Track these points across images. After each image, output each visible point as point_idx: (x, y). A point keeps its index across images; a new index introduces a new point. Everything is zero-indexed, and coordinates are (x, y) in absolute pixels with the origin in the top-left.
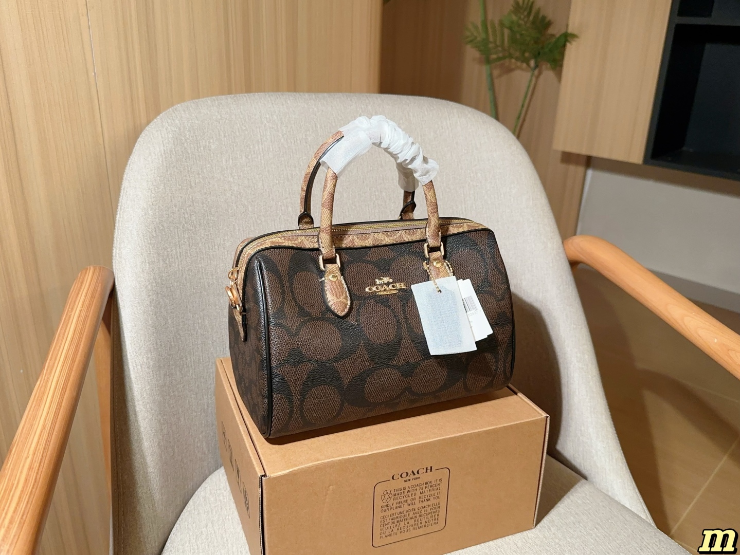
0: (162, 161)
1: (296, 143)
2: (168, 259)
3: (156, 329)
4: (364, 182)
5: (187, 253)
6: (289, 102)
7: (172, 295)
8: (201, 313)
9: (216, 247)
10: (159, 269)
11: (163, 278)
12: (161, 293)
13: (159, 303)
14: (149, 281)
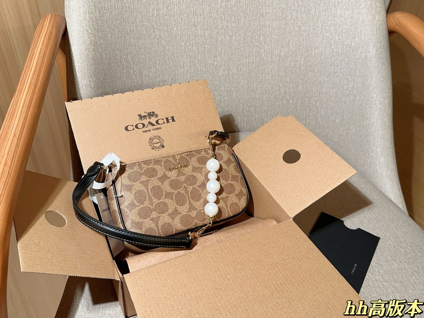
2: (102, 10)
7: (105, 37)
12: (98, 35)
13: (96, 42)
14: (89, 27)
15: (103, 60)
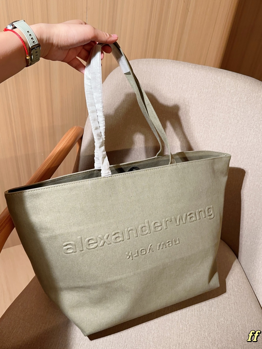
0: (114, 88)
1: (177, 88)
4: (203, 114)
6: (180, 67)
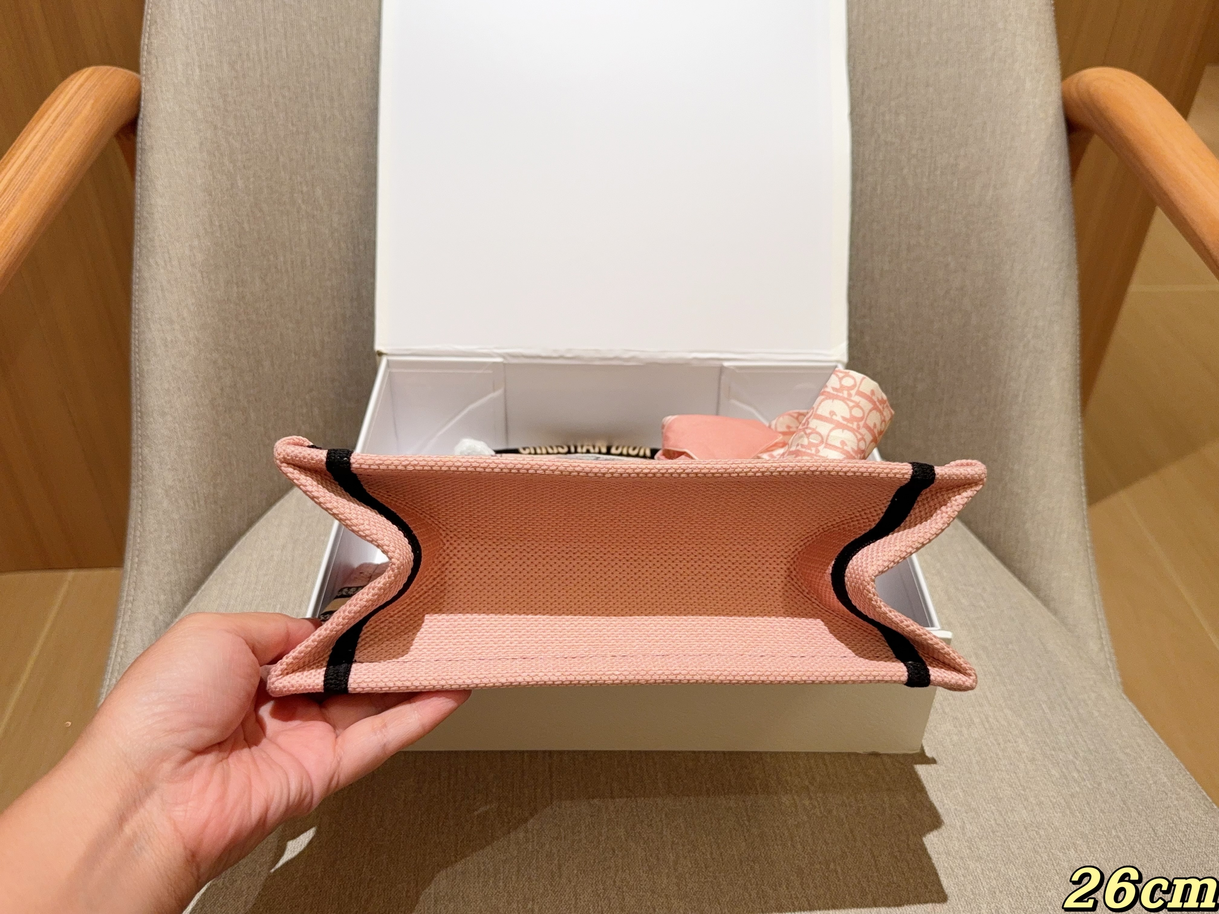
3: (210, 195)
5: (280, 51)
7: (247, 134)
8: (307, 174)
9: (342, 44)
10: (219, 79)
11: (230, 99)
12: (225, 127)
13: (218, 146)
14: (199, 103)
15: (237, 194)
